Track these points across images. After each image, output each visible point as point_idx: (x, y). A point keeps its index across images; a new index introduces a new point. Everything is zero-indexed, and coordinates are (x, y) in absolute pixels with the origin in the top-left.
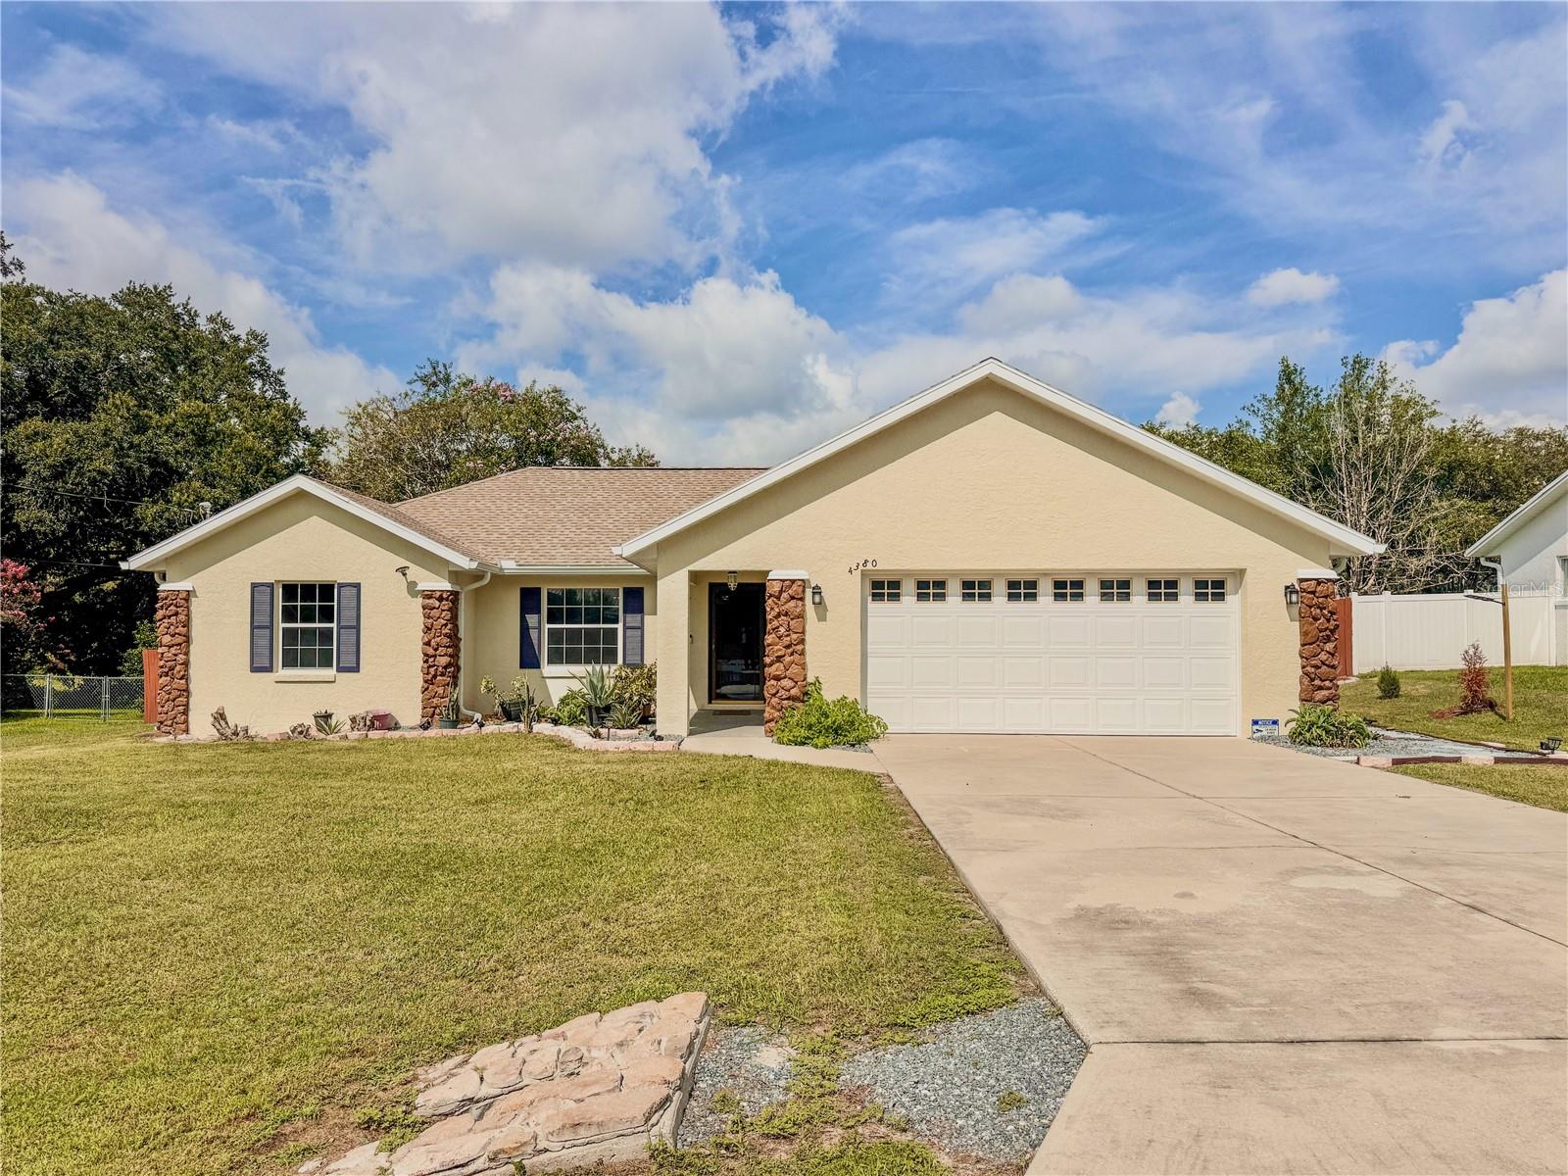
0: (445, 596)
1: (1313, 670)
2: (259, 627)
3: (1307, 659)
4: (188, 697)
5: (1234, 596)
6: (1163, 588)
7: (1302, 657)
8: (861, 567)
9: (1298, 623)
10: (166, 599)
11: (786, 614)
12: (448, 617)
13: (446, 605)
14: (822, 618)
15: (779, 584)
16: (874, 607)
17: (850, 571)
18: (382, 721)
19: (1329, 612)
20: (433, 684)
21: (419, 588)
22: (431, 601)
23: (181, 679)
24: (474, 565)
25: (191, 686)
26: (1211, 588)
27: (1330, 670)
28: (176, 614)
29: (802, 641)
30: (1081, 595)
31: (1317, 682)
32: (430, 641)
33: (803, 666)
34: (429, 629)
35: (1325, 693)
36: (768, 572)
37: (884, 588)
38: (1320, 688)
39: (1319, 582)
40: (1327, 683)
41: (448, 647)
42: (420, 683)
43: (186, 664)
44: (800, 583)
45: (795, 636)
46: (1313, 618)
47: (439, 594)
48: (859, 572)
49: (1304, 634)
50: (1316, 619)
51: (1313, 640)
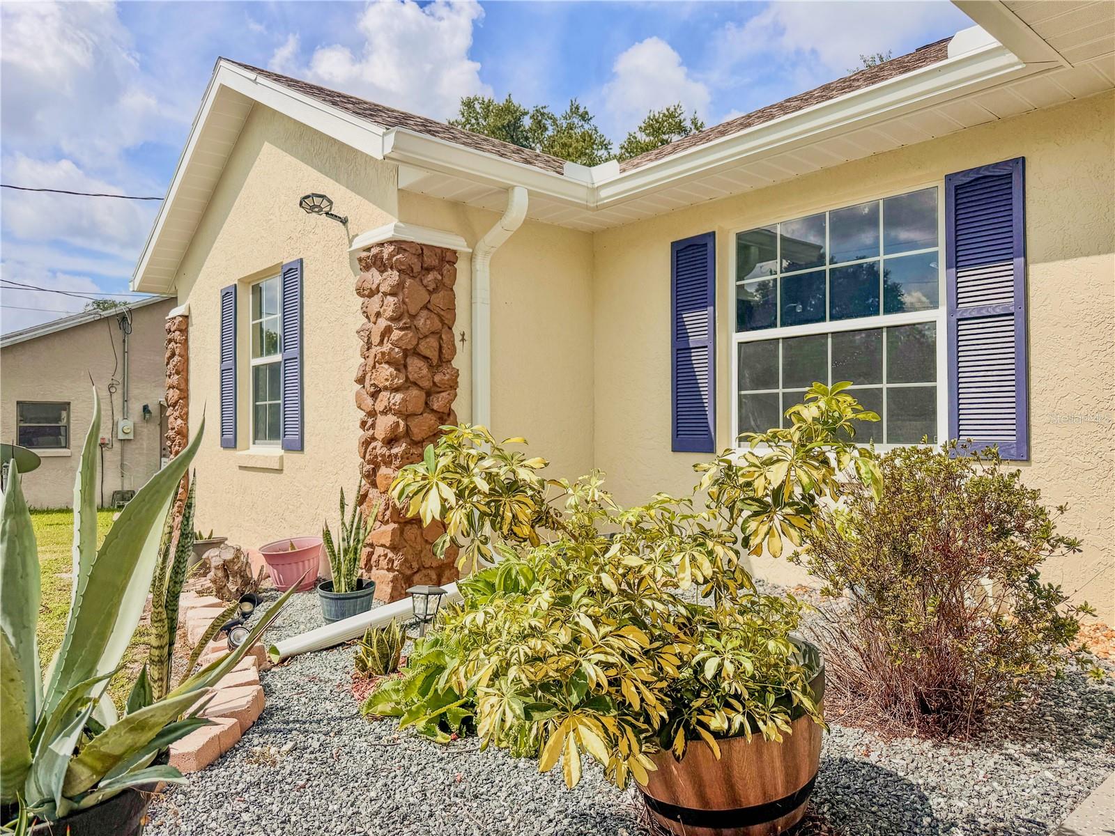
2: (226, 368)
22: (371, 275)
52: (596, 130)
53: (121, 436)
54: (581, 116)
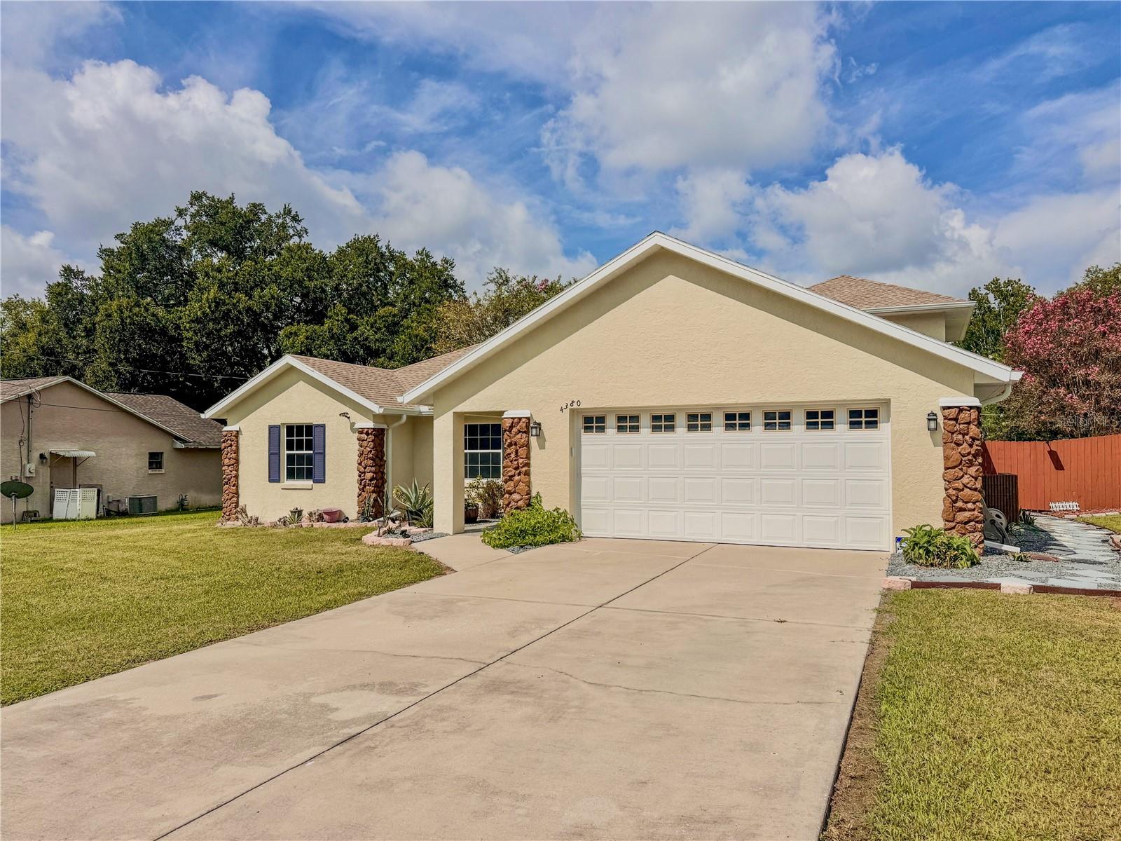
0: (370, 432)
1: (954, 492)
2: (274, 454)
3: (949, 482)
4: (238, 498)
5: (886, 424)
6: (820, 418)
7: (945, 480)
8: (569, 407)
9: (941, 448)
10: (226, 436)
11: (516, 444)
12: (371, 446)
13: (371, 437)
14: (542, 447)
15: (511, 421)
16: (587, 438)
17: (562, 410)
18: (335, 516)
19: (971, 437)
20: (364, 491)
21: (355, 427)
22: (362, 435)
23: (234, 486)
24: (381, 411)
25: (240, 491)
26: (865, 417)
27: (972, 492)
28: (231, 446)
29: (528, 465)
30: (748, 425)
31: (960, 504)
32: (361, 462)
33: (528, 484)
34: (362, 454)
35: (967, 514)
36: (502, 413)
37: (594, 422)
38: (961, 510)
39: (961, 409)
40: (970, 506)
41: (372, 467)
42: (357, 491)
43: (237, 477)
44: (524, 420)
45: (521, 461)
46: (955, 443)
47: (366, 430)
48: (568, 410)
49: (946, 458)
50: (958, 445)
51: (955, 464)
52: (306, 231)
53: (28, 475)
54: (292, 217)
